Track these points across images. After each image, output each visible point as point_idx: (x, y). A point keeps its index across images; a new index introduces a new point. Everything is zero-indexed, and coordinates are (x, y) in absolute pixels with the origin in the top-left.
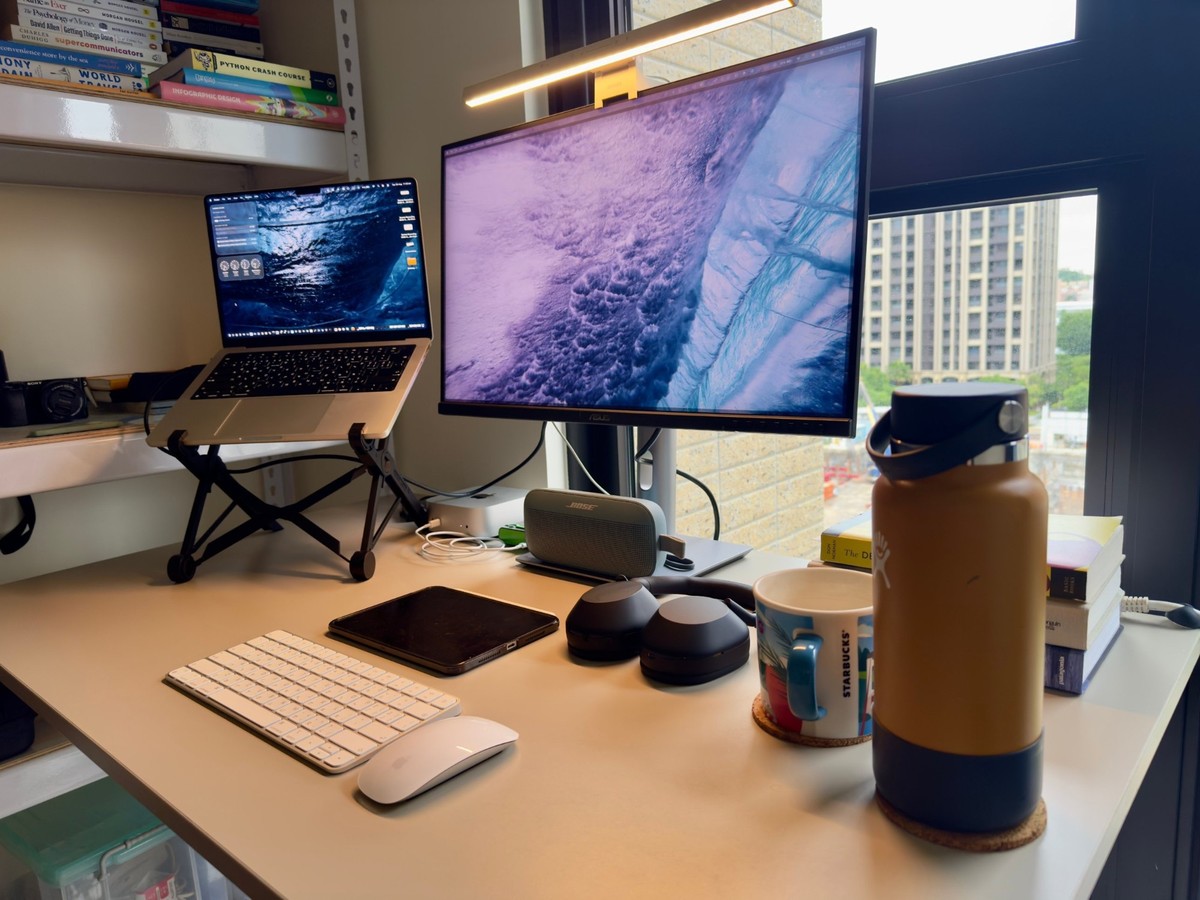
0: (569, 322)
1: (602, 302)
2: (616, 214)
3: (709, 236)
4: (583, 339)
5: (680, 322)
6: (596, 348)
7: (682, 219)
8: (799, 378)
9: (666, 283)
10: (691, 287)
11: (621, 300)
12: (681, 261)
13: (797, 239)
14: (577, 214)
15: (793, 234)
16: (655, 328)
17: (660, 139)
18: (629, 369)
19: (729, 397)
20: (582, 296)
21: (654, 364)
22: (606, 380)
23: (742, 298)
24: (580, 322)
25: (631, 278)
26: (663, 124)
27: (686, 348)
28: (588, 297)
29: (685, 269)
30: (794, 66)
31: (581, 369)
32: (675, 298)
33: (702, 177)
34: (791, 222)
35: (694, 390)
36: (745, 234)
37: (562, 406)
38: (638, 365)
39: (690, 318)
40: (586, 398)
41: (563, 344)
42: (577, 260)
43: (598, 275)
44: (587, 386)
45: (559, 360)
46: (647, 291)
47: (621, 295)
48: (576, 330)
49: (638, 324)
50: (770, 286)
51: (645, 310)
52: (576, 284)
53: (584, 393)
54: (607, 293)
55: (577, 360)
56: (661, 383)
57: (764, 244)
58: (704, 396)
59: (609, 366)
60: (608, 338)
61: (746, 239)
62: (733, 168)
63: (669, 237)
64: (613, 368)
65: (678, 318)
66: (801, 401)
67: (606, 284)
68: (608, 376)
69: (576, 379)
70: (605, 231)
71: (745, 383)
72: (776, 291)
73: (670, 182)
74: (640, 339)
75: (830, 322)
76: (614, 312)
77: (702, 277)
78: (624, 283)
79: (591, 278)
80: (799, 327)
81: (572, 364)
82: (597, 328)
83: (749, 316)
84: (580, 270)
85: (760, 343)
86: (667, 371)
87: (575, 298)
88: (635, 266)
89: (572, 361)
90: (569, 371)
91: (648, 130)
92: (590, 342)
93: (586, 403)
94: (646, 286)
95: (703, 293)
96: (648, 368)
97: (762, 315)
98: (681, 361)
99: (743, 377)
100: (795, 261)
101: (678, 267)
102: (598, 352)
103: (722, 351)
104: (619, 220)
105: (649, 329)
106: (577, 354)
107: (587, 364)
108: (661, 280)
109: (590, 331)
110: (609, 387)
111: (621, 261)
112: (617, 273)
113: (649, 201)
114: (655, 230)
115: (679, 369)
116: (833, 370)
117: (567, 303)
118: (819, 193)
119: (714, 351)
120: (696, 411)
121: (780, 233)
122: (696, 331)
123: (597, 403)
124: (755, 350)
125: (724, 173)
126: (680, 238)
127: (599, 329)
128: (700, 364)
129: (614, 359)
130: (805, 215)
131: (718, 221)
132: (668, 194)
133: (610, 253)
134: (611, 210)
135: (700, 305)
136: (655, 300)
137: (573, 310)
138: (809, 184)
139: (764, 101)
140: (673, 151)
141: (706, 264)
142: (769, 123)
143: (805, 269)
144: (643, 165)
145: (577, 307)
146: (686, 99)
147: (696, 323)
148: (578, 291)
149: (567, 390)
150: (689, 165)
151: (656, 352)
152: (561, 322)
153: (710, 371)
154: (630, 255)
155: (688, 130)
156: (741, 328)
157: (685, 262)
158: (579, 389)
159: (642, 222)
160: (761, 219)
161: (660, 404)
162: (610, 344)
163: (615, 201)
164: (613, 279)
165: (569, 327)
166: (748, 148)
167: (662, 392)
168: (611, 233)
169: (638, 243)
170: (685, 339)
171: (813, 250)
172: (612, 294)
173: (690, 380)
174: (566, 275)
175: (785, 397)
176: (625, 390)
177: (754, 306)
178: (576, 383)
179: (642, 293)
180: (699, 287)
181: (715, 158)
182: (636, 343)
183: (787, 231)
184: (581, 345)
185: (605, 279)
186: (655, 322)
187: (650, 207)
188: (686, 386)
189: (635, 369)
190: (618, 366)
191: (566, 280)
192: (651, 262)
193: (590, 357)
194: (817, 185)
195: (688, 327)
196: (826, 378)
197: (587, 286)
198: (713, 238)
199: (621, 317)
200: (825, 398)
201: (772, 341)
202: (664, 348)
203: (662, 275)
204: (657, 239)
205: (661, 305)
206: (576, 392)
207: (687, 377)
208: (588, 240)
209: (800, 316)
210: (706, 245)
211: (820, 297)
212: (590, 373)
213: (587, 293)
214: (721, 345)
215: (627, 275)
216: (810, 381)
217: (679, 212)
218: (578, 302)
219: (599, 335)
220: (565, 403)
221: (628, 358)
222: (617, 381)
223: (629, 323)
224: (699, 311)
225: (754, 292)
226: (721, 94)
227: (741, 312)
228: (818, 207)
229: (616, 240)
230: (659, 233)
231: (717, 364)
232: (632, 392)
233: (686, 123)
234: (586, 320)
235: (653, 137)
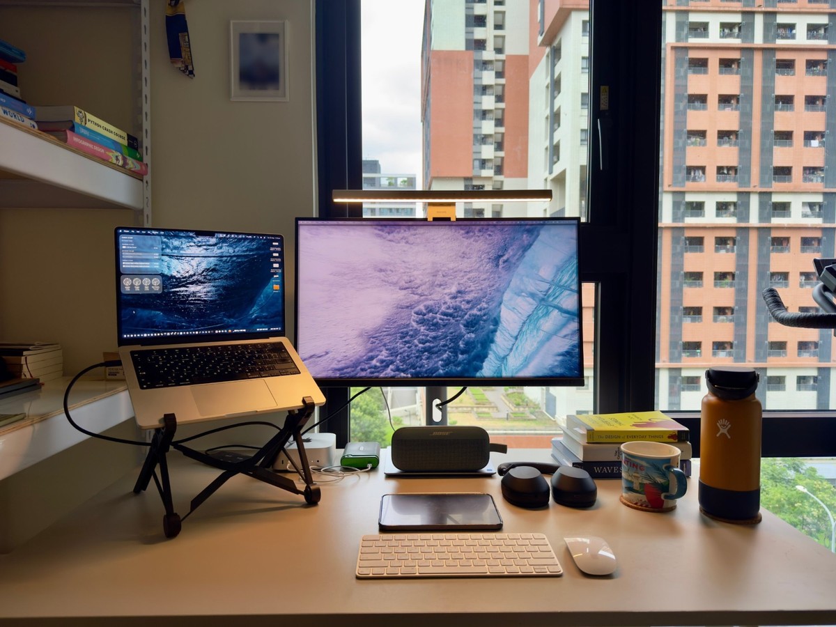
0: (411, 330)
1: (435, 320)
2: (444, 276)
3: (504, 293)
4: (422, 340)
5: (488, 333)
6: (432, 345)
7: (486, 283)
8: (556, 361)
9: (478, 313)
10: (494, 316)
11: (449, 320)
12: (487, 303)
13: (551, 299)
14: (415, 273)
15: (548, 297)
16: (473, 335)
17: (470, 244)
18: (457, 356)
19: (520, 370)
20: (421, 316)
21: (473, 354)
22: (440, 362)
23: (524, 323)
24: (420, 330)
25: (455, 309)
26: (472, 236)
27: (493, 346)
28: (425, 317)
29: (490, 307)
30: (544, 225)
31: (421, 356)
32: (485, 321)
33: (497, 265)
34: (547, 291)
35: (498, 367)
36: (523, 294)
37: (407, 378)
38: (462, 354)
39: (494, 331)
40: (426, 372)
41: (407, 342)
42: (416, 297)
43: (432, 306)
44: (426, 366)
45: (404, 351)
46: (466, 317)
47: (449, 318)
48: (417, 335)
49: (461, 333)
50: (538, 319)
51: (465, 326)
52: (416, 309)
53: (424, 370)
54: (438, 316)
55: (418, 351)
56: (478, 363)
57: (534, 300)
58: (505, 369)
59: (442, 354)
60: (441, 340)
61: (524, 296)
62: (515, 264)
63: (480, 291)
64: (445, 356)
65: (487, 331)
66: (558, 371)
67: (438, 311)
68: (442, 360)
69: (417, 362)
70: (436, 283)
71: (528, 363)
72: (542, 321)
73: (478, 265)
74: (463, 341)
75: (570, 336)
76: (444, 326)
77: (500, 312)
78: (451, 311)
79: (427, 307)
80: (555, 337)
81: (415, 354)
82: (433, 334)
83: (528, 332)
84: (418, 302)
85: (535, 345)
86: (482, 357)
87: (414, 317)
88: (458, 303)
89: (413, 352)
90: (412, 357)
91: (464, 238)
92: (427, 341)
93: (425, 375)
94: (466, 314)
95: (502, 320)
96: (469, 356)
97: (535, 331)
98: (490, 352)
99: (527, 360)
100: (551, 309)
101: (486, 306)
102: (433, 347)
103: (514, 348)
104: (446, 279)
105: (469, 335)
106: (417, 348)
107: (426, 353)
108: (475, 311)
109: (427, 336)
110: (442, 366)
111: (447, 299)
112: (446, 306)
113: (465, 272)
114: (470, 287)
115: (489, 356)
116: (573, 357)
117: (410, 319)
118: (560, 281)
119: (510, 347)
120: (501, 377)
121: (542, 296)
122: (499, 337)
123: (434, 375)
124: (533, 347)
125: (510, 266)
126: (486, 292)
127: (435, 335)
128: (502, 354)
129: (446, 351)
130: (554, 289)
131: (508, 287)
132: (477, 270)
133: (440, 295)
134: (440, 273)
135: (500, 325)
136: (472, 321)
137: (414, 324)
138: (555, 276)
139: (530, 237)
140: (480, 251)
141: (502, 306)
142: (532, 247)
143: (556, 312)
144: (460, 254)
145: (417, 322)
146: (485, 227)
147: (498, 333)
148: (417, 313)
149: (410, 368)
150: (489, 259)
151: (474, 348)
152: (405, 330)
153: (508, 357)
154: (455, 298)
155: (488, 242)
156: (525, 337)
157: (490, 304)
158: (420, 367)
159: (462, 282)
160: (532, 288)
161: (478, 374)
162: (442, 343)
163: (443, 269)
164: (443, 308)
165: (411, 333)
166: (522, 256)
167: (481, 368)
168: (441, 285)
169: (459, 292)
170: (492, 341)
171: (559, 305)
172: (442, 317)
173: (497, 362)
174: (408, 304)
175: (550, 369)
176: (454, 367)
177: (531, 327)
178: (418, 364)
179: (463, 317)
180: (499, 317)
181: (505, 258)
182: (460, 343)
183: (545, 295)
184: (420, 343)
185: (437, 309)
186: (473, 332)
187: (466, 275)
188: (494, 365)
189: (460, 356)
190: (448, 355)
191: (408, 307)
192: (468, 302)
193: (428, 350)
194: (559, 277)
195: (494, 336)
196: (570, 360)
197: (424, 311)
198: (505, 294)
199: (450, 329)
200: (570, 369)
201: (542, 343)
202: (479, 346)
203: (475, 309)
204: (472, 291)
205: (476, 324)
206: (418, 369)
207: (494, 360)
208: (424, 287)
209: (556, 332)
210: (502, 297)
211: (564, 326)
212: (428, 358)
213: (424, 315)
214: (513, 345)
215: (453, 308)
216: (562, 362)
217: (485, 280)
218: (418, 320)
219: (434, 338)
220: (409, 375)
221: (455, 351)
222: (447, 363)
223: (455, 332)
224: (500, 328)
225: (530, 321)
226: (506, 229)
227: (524, 329)
228: (560, 287)
229: (444, 289)
230: (473, 288)
231: (512, 354)
232: (459, 369)
233: (486, 238)
234: (425, 329)
235: (466, 242)
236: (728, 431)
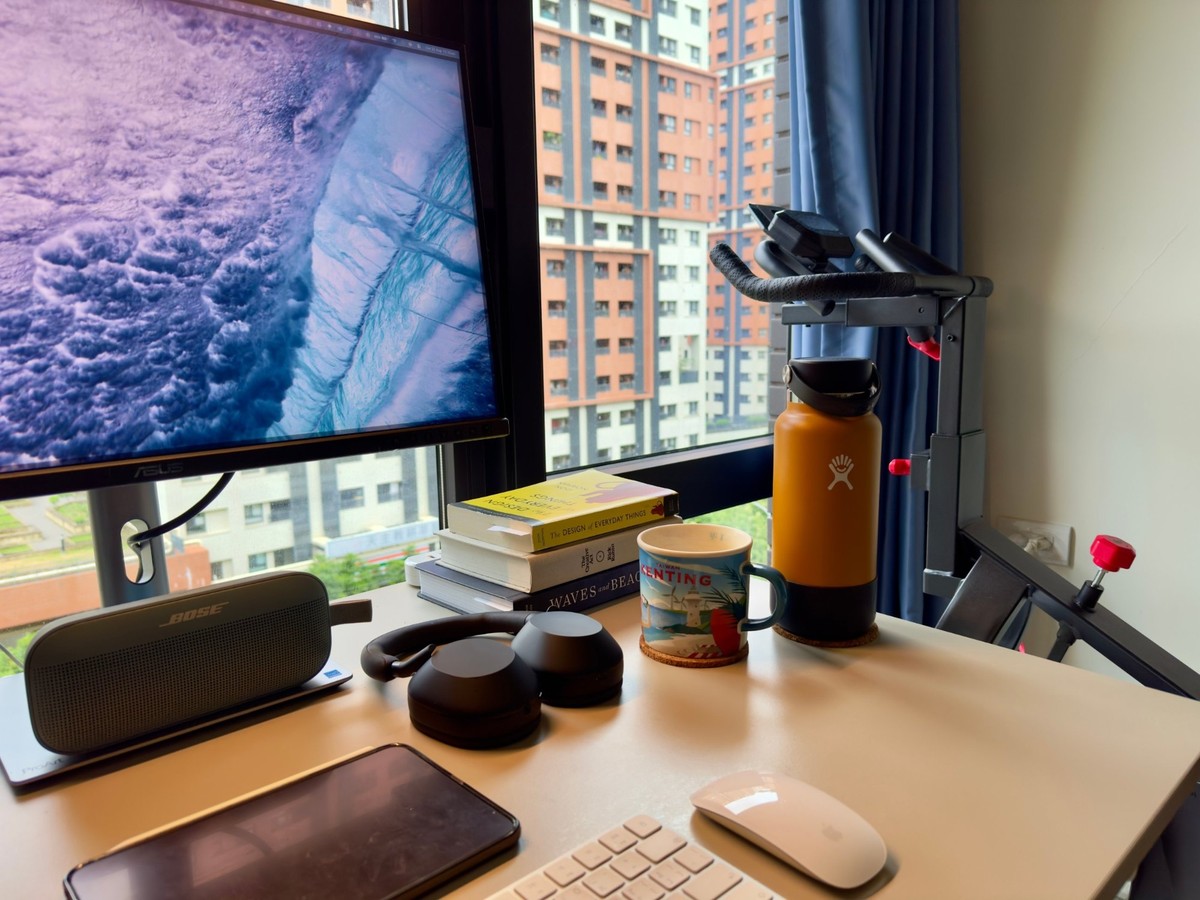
0: (40, 313)
1: (120, 283)
2: (133, 147)
3: (313, 211)
4: (85, 343)
5: (285, 319)
6: (119, 358)
7: (263, 183)
8: (451, 383)
9: (252, 264)
10: (297, 273)
11: (167, 282)
12: (273, 236)
13: (425, 236)
14: (28, 124)
15: (420, 230)
16: (244, 327)
17: (205, 60)
18: (204, 386)
19: (375, 412)
20: (69, 269)
21: (249, 378)
22: (154, 409)
23: (372, 293)
24: (71, 314)
25: (182, 249)
26: (208, 39)
27: (302, 354)
28: (86, 272)
29: (282, 248)
30: (390, 46)
31: (86, 396)
32: (273, 286)
33: (289, 134)
34: (415, 215)
35: (323, 409)
36: (362, 218)
37: (46, 466)
38: (219, 379)
39: (301, 314)
40: (110, 443)
41: (26, 354)
42: (44, 206)
43: (104, 238)
44: (108, 423)
45: (22, 383)
46: (219, 274)
47: (165, 275)
48: (62, 328)
49: (207, 320)
50: (404, 283)
51: (217, 299)
52: (50, 245)
53: (104, 436)
54: (130, 269)
55: (73, 379)
56: (268, 403)
57: (388, 235)
58: (340, 413)
59: (157, 385)
60: (147, 341)
61: (363, 224)
62: (333, 136)
63: (249, 202)
64: (167, 389)
65: (282, 313)
66: (457, 406)
67: (128, 254)
68: (159, 402)
69: (75, 414)
70: (109, 166)
71: (393, 393)
72: (411, 289)
73: (235, 127)
74: (218, 342)
75: (471, 325)
76: (154, 299)
77: (310, 262)
78: (169, 255)
79: (87, 242)
80: (442, 329)
81: (62, 389)
82: (119, 325)
83: (385, 316)
84: (54, 224)
85: (404, 347)
86: (276, 386)
87: (45, 270)
88: (188, 233)
89: (57, 382)
90: (54, 401)
91: (182, 37)
92: (103, 347)
93: (109, 452)
94: (216, 265)
95: (317, 283)
96: (240, 385)
97: (400, 314)
98: (297, 371)
99: (389, 389)
100: (427, 260)
101: (270, 244)
102: (126, 365)
103: (357, 356)
104: (142, 156)
105: (232, 327)
106: (70, 370)
107: (104, 385)
108: (241, 259)
109: (101, 330)
110: (161, 418)
111: (153, 217)
112: (150, 239)
113: (200, 142)
114: (219, 187)
115: (295, 381)
116: (482, 373)
117: (29, 278)
118: (440, 192)
119: (345, 356)
120: (332, 434)
121: (405, 227)
122: (314, 329)
123: (139, 448)
124: (399, 354)
125: (320, 139)
126: (266, 206)
127: (125, 326)
128: (328, 374)
129: (167, 375)
130: (429, 212)
131: (323, 196)
132: (234, 140)
133: (127, 205)
134: (119, 135)
135: (315, 297)
136: (236, 286)
137: (48, 294)
138: (428, 181)
139: (361, 71)
140: (235, 85)
141: (314, 246)
142: (371, 98)
143: (437, 270)
144: (177, 86)
145: (57, 286)
146: (244, 20)
147: (312, 321)
148: (53, 258)
149: (53, 436)
150: (266, 112)
151: (251, 361)
152: (15, 312)
153: (343, 381)
154: (176, 215)
155: (256, 65)
156: (377, 329)
157: (281, 239)
158: (88, 430)
159: (192, 169)
160: (379, 204)
161: (271, 433)
162: (153, 350)
163: (128, 123)
164: (144, 246)
165: (40, 322)
166: (348, 119)
167: (276, 415)
168: (126, 175)
169: (188, 199)
170: (299, 342)
171: (443, 251)
172: (144, 272)
173: (316, 395)
174: (16, 228)
175: (441, 403)
176: (198, 421)
177: (389, 304)
178: (79, 420)
179: (208, 275)
180: (309, 275)
181: (307, 116)
182: (210, 348)
183: (412, 225)
184: (78, 353)
185: (123, 247)
186: (243, 318)
187: (205, 151)
188: (310, 404)
189: (214, 387)
190: (177, 385)
191: (15, 237)
192: (220, 231)
193: (111, 374)
194: (436, 184)
195: (301, 326)
196: (478, 381)
197: (81, 253)
198: (318, 216)
199: (172, 308)
200: (479, 401)
201: (418, 344)
202: (265, 355)
203: (243, 252)
204: (226, 200)
205: (249, 294)
206: (81, 436)
207: (310, 391)
208: (66, 174)
209: (442, 318)
210: (310, 223)
211: (457, 301)
212: (111, 400)
213: (81, 264)
214: (354, 349)
215: (174, 245)
216: (462, 385)
217: (259, 170)
218: (59, 279)
219: (126, 337)
220: (52, 459)
221: (197, 371)
222: (176, 409)
223: (189, 317)
224: (315, 306)
225: (385, 291)
226: (301, 38)
227: (374, 310)
228: (441, 206)
229: (139, 186)
230: (226, 192)
231: (352, 373)
232: (215, 422)
233: (250, 53)
234: (89, 311)
235: (193, 53)
236: (850, 477)
